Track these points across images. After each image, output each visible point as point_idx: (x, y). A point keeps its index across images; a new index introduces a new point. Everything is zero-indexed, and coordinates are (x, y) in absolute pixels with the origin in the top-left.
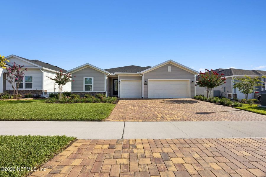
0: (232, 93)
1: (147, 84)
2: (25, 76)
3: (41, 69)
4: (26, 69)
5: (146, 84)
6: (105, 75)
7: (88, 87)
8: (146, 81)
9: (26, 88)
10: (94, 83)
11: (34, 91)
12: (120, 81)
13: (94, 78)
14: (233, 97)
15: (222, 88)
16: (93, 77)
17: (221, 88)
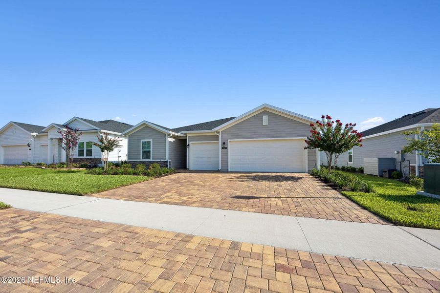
0: (417, 163)
1: (226, 148)
2: (79, 141)
3: (99, 133)
4: (81, 133)
5: (224, 147)
6: (167, 136)
7: (147, 154)
8: (224, 143)
9: (79, 156)
10: (153, 148)
11: (94, 159)
12: (190, 144)
13: (153, 141)
14: (419, 172)
15: (398, 153)
17: (396, 152)
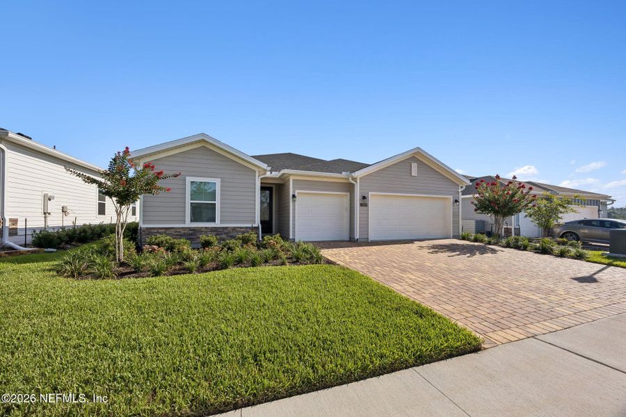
0: (513, 225)
1: (366, 205)
6: (257, 175)
7: (202, 211)
8: (364, 198)
10: (222, 199)
12: (296, 194)
13: (222, 182)
16: (219, 179)
